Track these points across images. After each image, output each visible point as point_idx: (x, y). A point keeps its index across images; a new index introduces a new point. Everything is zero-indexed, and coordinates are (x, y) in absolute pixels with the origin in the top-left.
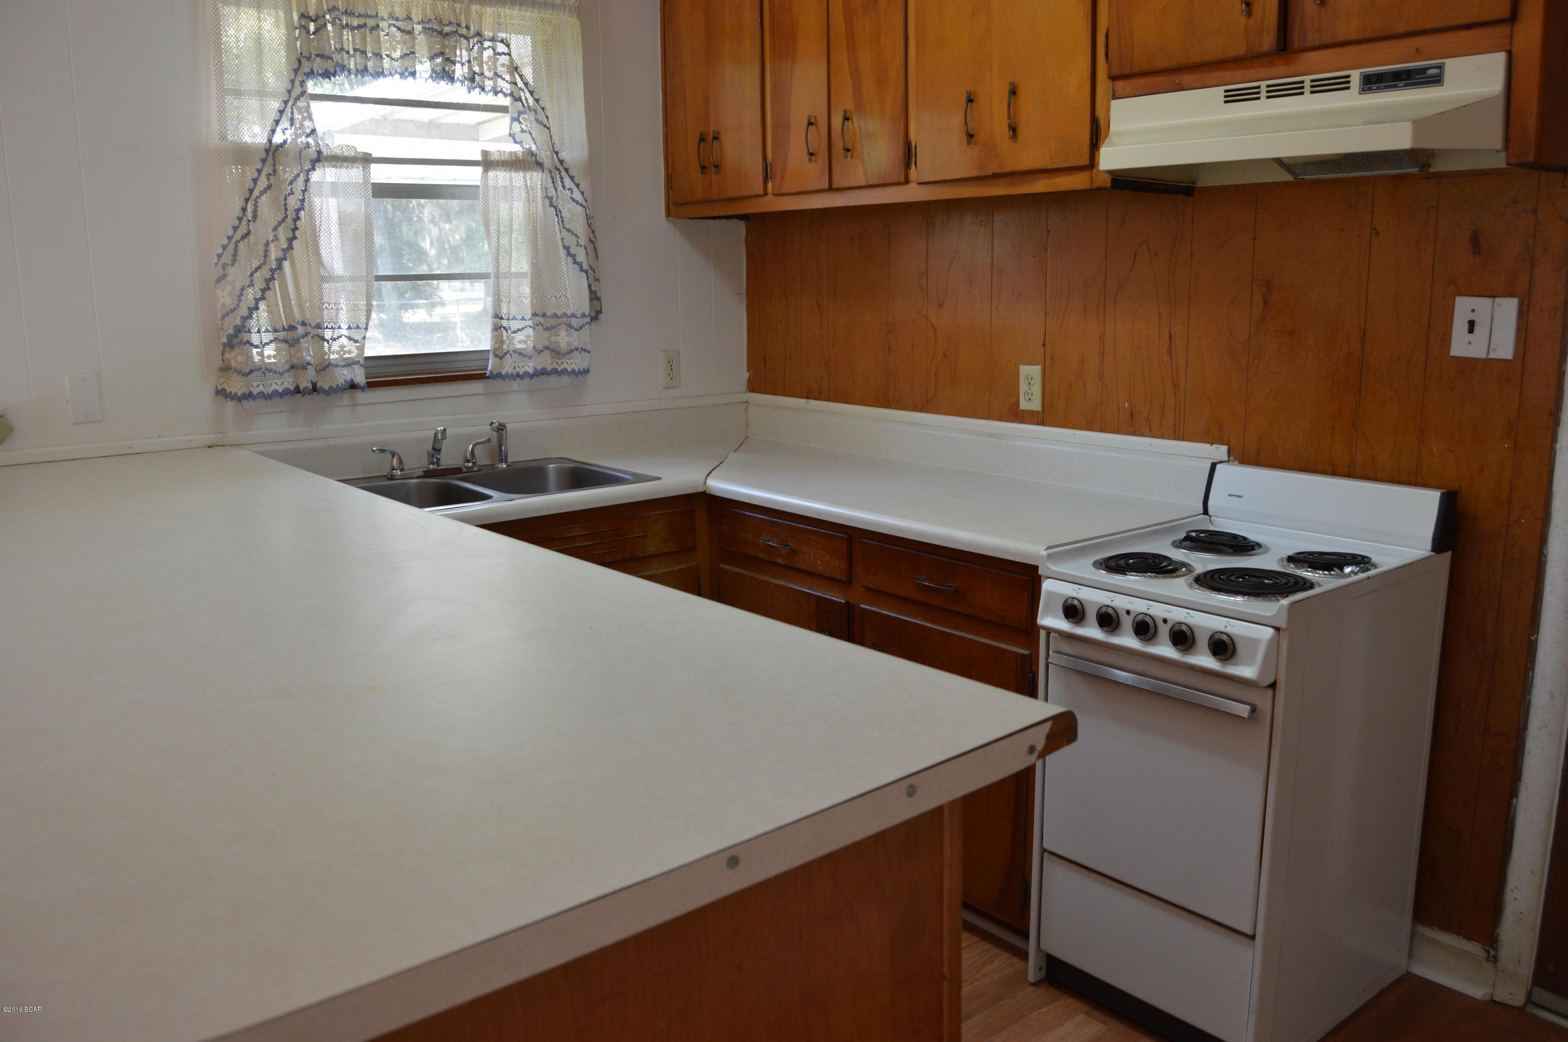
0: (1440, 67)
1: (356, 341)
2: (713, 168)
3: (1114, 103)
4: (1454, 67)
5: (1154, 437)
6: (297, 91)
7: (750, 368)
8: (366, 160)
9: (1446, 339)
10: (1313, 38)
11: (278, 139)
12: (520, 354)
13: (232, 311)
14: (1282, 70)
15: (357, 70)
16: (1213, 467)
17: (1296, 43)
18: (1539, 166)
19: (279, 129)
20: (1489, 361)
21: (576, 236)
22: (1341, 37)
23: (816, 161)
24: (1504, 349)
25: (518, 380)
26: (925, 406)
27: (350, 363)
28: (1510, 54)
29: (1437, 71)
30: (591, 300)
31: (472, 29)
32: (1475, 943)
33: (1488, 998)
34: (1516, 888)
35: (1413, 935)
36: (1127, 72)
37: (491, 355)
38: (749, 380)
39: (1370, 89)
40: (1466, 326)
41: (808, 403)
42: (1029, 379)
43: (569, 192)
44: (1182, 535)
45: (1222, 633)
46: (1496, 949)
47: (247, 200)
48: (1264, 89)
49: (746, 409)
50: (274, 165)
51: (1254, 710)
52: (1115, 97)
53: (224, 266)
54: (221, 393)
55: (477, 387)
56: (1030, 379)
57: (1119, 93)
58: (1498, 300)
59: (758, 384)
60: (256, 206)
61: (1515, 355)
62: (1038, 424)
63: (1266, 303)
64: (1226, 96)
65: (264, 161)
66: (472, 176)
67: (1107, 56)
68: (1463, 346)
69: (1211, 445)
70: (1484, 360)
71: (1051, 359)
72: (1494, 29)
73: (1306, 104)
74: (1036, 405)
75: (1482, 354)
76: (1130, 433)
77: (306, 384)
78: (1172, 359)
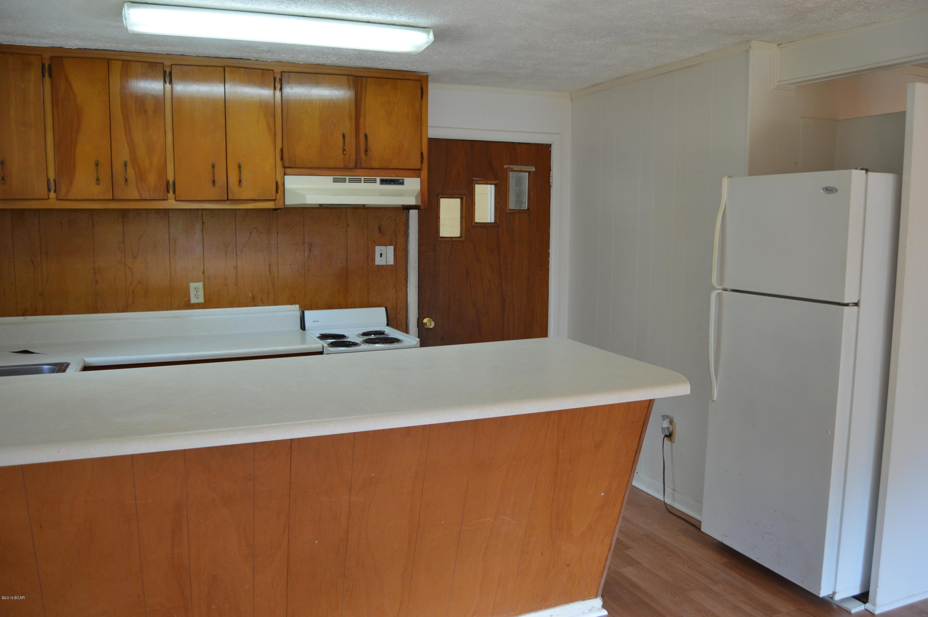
0: (403, 180)
2: (2, 182)
4: (407, 180)
5: (265, 306)
9: (373, 259)
10: (364, 165)
14: (354, 174)
16: (300, 312)
17: (359, 165)
20: (387, 266)
22: (373, 167)
23: (101, 184)
24: (391, 262)
26: (126, 309)
28: (421, 179)
36: (292, 166)
39: (383, 184)
40: (380, 255)
48: (347, 179)
56: (197, 289)
57: (288, 173)
58: (387, 247)
61: (394, 263)
62: (202, 308)
63: (310, 250)
64: (333, 180)
67: (282, 158)
68: (379, 261)
69: (290, 306)
70: (385, 265)
71: (208, 278)
72: (415, 172)
73: (362, 186)
74: (201, 300)
75: (385, 264)
76: (253, 306)
78: (271, 274)
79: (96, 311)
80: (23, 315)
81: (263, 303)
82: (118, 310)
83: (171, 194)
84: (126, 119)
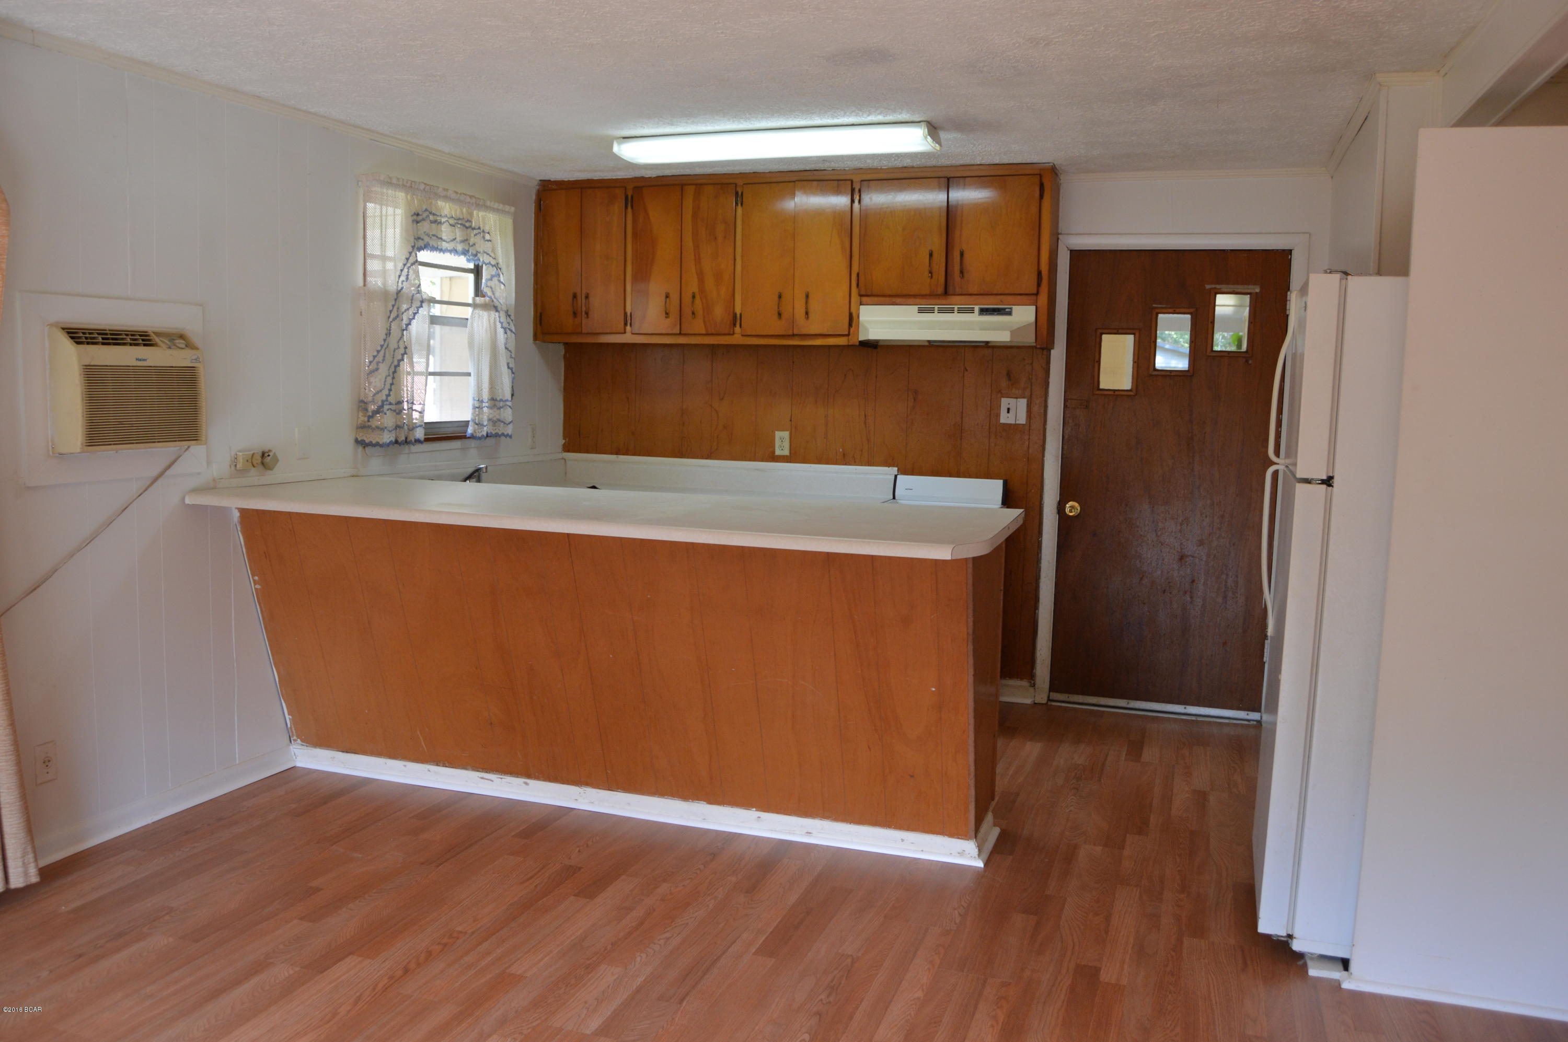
0: (1011, 309)
1: (420, 412)
2: (584, 315)
3: (861, 307)
4: (1016, 309)
5: (857, 465)
6: (412, 260)
7: (565, 436)
8: (433, 301)
9: (998, 416)
10: (958, 290)
11: (400, 287)
12: (482, 424)
14: (944, 302)
15: (432, 247)
16: (896, 477)
17: (950, 290)
19: (400, 282)
20: (1015, 425)
21: (510, 351)
22: (970, 293)
23: (669, 317)
24: (1022, 419)
25: (479, 440)
26: (709, 456)
27: (415, 426)
28: (1036, 307)
30: (512, 389)
31: (475, 225)
32: (1025, 680)
33: (1033, 703)
36: (869, 294)
37: (471, 423)
38: (564, 445)
39: (983, 314)
40: (1006, 411)
42: (782, 439)
43: (509, 327)
46: (1034, 681)
47: (387, 324)
48: (936, 309)
49: (564, 462)
50: (399, 303)
52: (861, 304)
53: (378, 363)
54: (357, 441)
55: (457, 444)
57: (864, 303)
58: (1018, 399)
59: (569, 447)
60: (391, 327)
61: (1026, 422)
62: (787, 462)
63: (915, 400)
64: (919, 310)
65: (395, 300)
67: (858, 285)
68: (1005, 418)
69: (887, 468)
70: (1013, 424)
71: (795, 427)
72: (1031, 297)
73: (955, 317)
74: (786, 452)
75: (1013, 422)
76: (843, 465)
77: (402, 438)
78: (866, 427)
79: (681, 455)
80: (617, 454)
81: (855, 462)
82: (702, 456)
83: (737, 329)
84: (697, 247)
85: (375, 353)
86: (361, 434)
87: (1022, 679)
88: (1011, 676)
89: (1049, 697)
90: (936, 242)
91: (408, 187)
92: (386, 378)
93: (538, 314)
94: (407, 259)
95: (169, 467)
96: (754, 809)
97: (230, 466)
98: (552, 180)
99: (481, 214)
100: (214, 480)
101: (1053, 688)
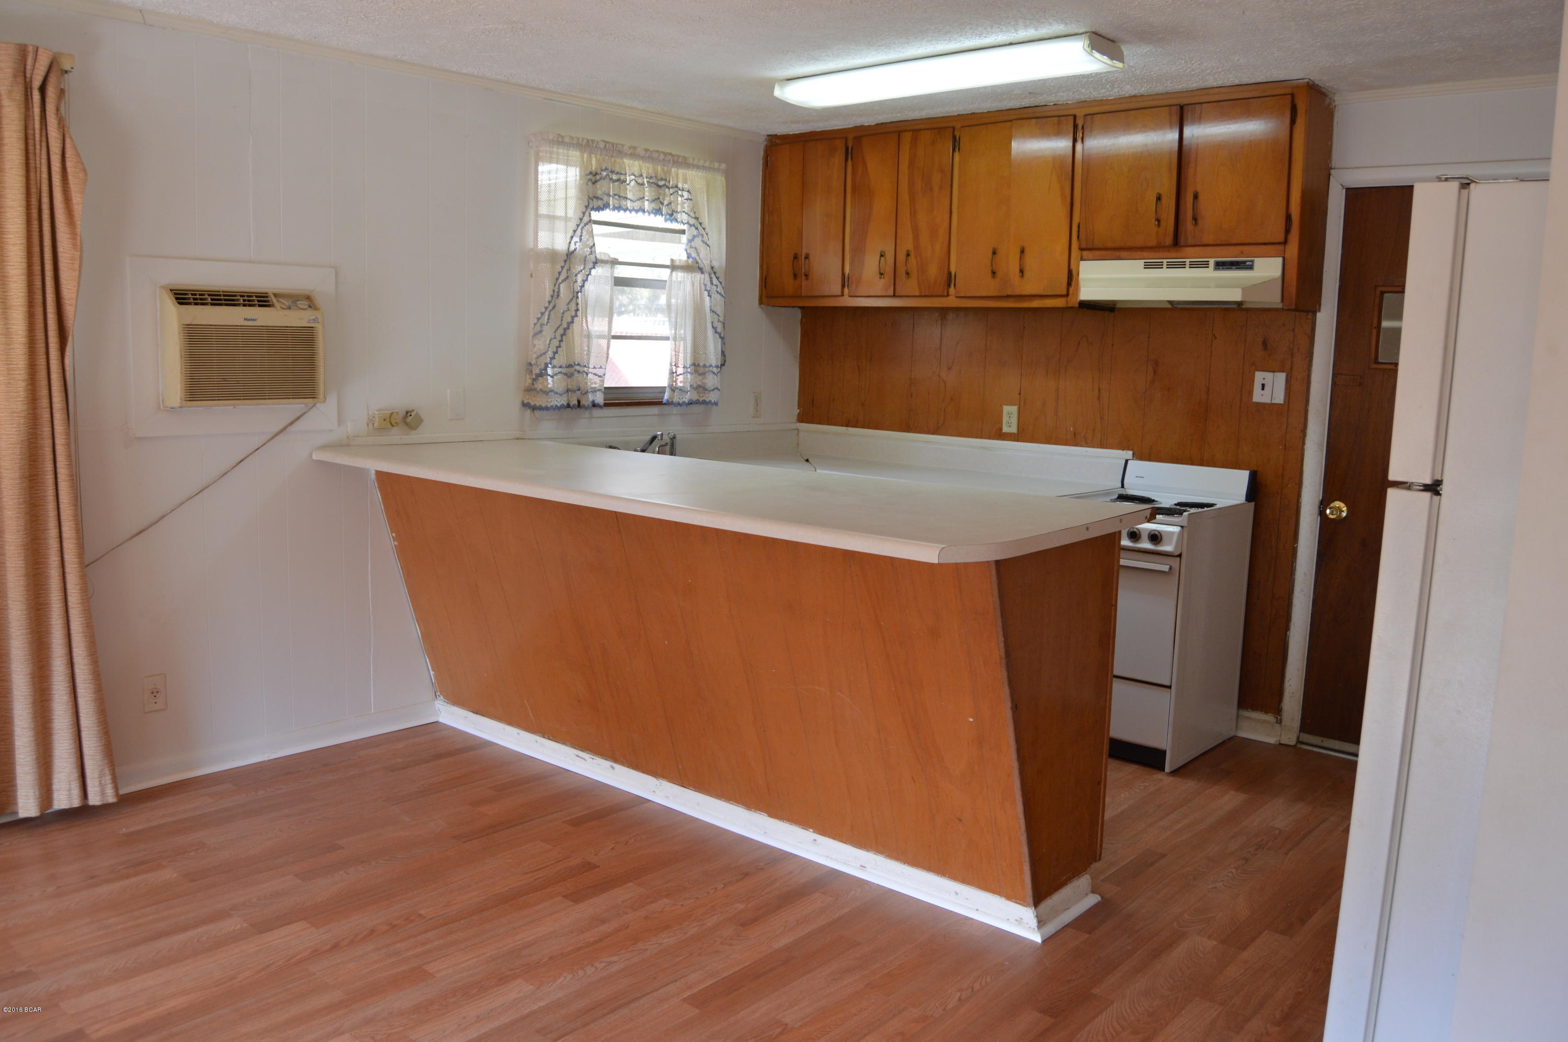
0: (1252, 261)
1: (600, 376)
2: (804, 277)
3: (1082, 263)
4: (1258, 262)
5: (1088, 447)
6: (586, 219)
7: (799, 406)
8: (614, 262)
9: (1250, 393)
10: (1191, 241)
11: (572, 248)
12: (680, 390)
13: (544, 353)
14: (1174, 254)
15: (614, 206)
16: (1127, 461)
17: (1182, 241)
18: (1297, 310)
19: (573, 242)
20: (1272, 405)
21: (718, 315)
22: (1205, 243)
23: (884, 278)
24: (1279, 398)
25: (679, 407)
26: (936, 431)
27: (594, 391)
28: (1284, 258)
29: (1251, 263)
30: (722, 355)
31: (671, 183)
32: (1270, 714)
33: (1278, 743)
34: (1290, 679)
35: (1238, 716)
36: (1091, 247)
37: (667, 389)
38: (799, 414)
39: (1219, 269)
40: (1261, 387)
41: (847, 429)
42: (1009, 414)
43: (715, 288)
44: (1116, 497)
45: (1155, 530)
46: (1281, 716)
47: (555, 285)
48: (1165, 264)
49: (798, 434)
50: (570, 264)
51: (1171, 568)
52: (1082, 259)
53: (542, 325)
54: (525, 405)
55: (654, 410)
57: (1085, 257)
58: (1276, 374)
59: (804, 418)
60: (559, 288)
61: (1284, 402)
62: (1015, 441)
63: (1155, 373)
64: (1145, 265)
65: (565, 261)
66: (664, 274)
67: (1078, 237)
68: (1259, 396)
69: (1122, 451)
70: (1269, 404)
71: (1024, 402)
72: (1277, 246)
73: (1187, 272)
74: (1014, 429)
75: (1269, 401)
76: (1074, 445)
77: (574, 402)
78: (1100, 403)
79: (907, 428)
80: (847, 426)
81: (1086, 443)
82: (929, 432)
83: (952, 290)
84: (913, 200)
85: (539, 316)
86: (527, 397)
87: (1266, 712)
88: (1254, 708)
89: (1298, 738)
90: (1167, 185)
91: (586, 146)
92: (550, 340)
93: (764, 277)
94: (581, 219)
95: (292, 423)
96: (811, 830)
97: (368, 425)
98: (779, 134)
99: (681, 171)
100: (348, 437)
101: (1305, 727)
